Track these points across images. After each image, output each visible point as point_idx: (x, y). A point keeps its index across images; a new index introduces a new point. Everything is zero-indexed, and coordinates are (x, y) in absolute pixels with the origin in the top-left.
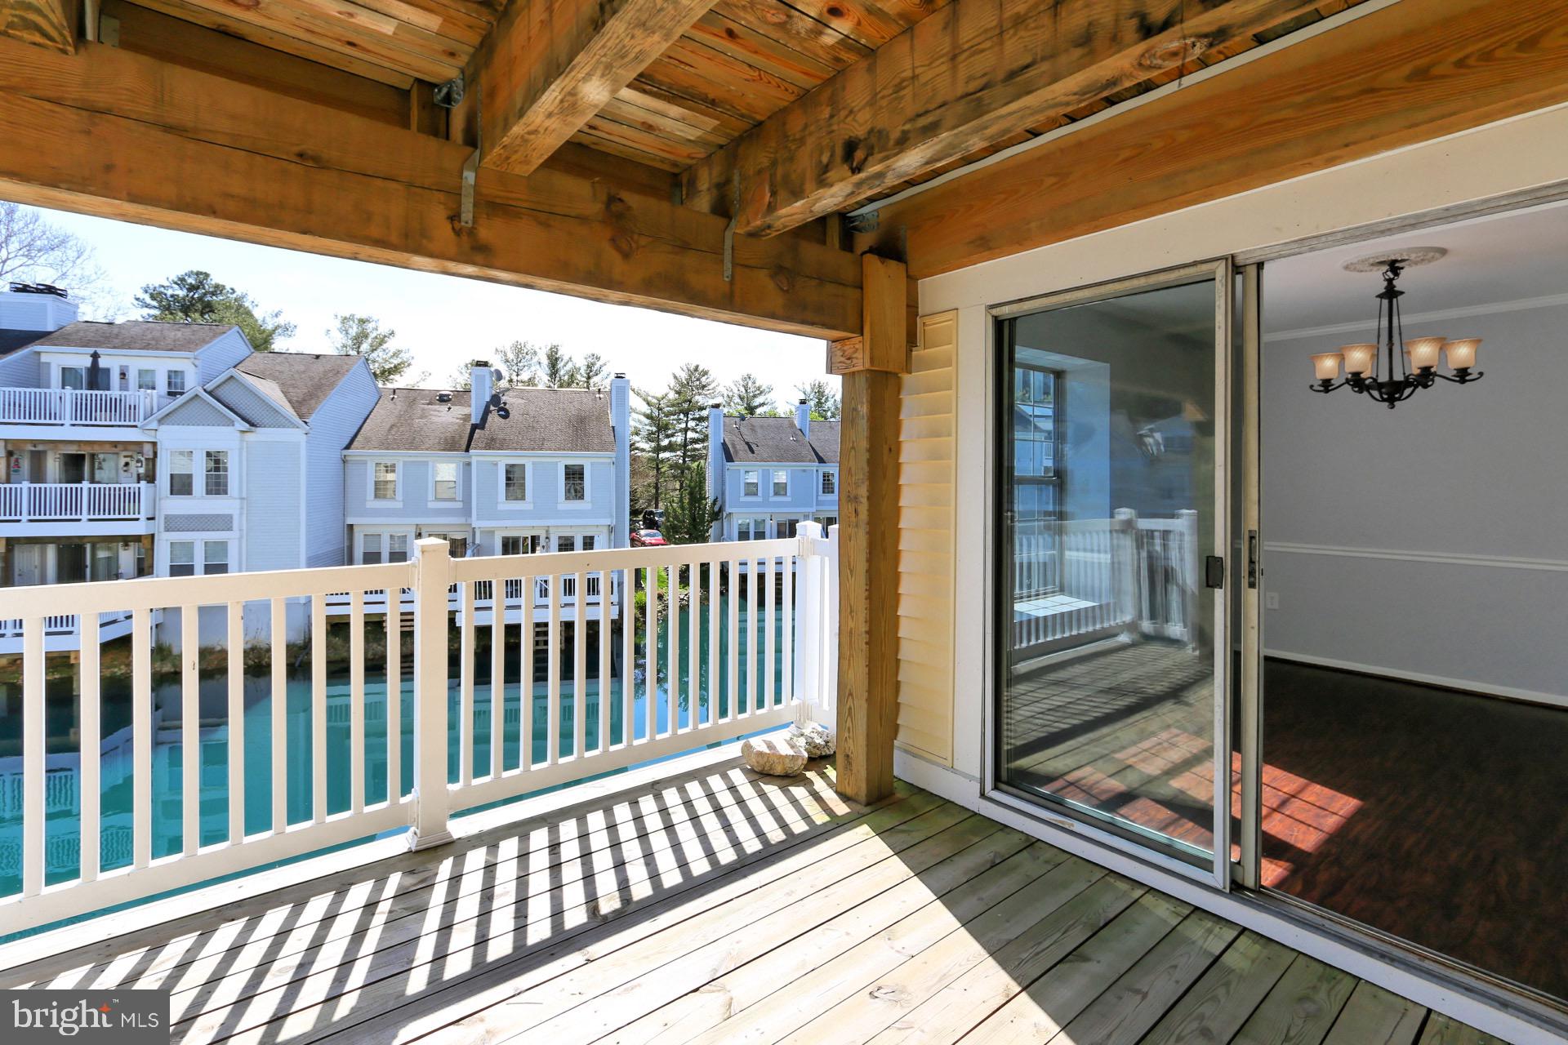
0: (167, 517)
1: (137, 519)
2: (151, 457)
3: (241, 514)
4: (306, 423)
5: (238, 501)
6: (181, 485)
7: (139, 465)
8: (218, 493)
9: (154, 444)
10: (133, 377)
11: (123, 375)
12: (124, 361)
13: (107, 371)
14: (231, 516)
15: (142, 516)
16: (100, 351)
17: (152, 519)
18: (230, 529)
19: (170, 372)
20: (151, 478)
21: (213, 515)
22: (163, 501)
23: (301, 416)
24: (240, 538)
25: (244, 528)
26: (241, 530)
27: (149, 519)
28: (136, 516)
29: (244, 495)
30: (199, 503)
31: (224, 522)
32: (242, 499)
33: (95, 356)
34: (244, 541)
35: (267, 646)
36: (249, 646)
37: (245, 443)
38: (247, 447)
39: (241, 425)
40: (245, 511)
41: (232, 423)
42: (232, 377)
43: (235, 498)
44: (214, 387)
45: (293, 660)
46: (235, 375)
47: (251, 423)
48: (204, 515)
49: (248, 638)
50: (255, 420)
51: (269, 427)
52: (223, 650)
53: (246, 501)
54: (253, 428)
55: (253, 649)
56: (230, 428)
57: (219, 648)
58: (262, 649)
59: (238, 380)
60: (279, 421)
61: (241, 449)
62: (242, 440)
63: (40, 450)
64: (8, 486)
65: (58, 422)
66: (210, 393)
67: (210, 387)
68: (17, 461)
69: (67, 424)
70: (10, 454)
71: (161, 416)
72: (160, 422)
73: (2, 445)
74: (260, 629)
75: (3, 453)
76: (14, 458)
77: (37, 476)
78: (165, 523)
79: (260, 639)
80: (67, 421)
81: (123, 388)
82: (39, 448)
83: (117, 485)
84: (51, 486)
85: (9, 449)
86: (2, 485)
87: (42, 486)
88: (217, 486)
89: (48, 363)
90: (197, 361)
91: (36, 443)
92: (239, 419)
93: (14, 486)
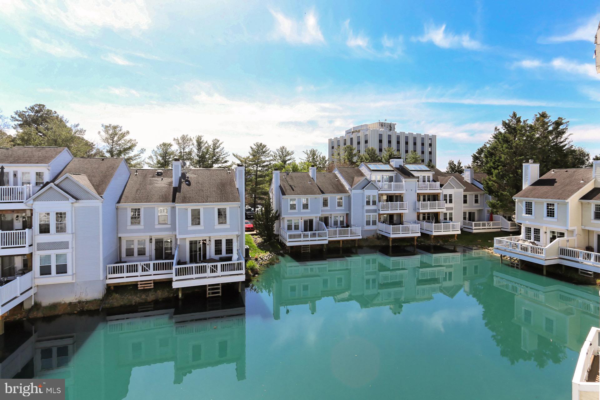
0: (38, 244)
1: (25, 246)
2: (30, 216)
3: (72, 242)
4: (101, 197)
5: (71, 235)
6: (44, 229)
8: (61, 232)
9: (31, 210)
11: (15, 175)
13: (7, 174)
14: (68, 242)
15: (27, 245)
16: (4, 165)
17: (32, 245)
18: (68, 248)
19: (37, 173)
21: (60, 242)
22: (36, 237)
23: (100, 193)
24: (72, 252)
25: (74, 247)
26: (72, 248)
27: (30, 246)
29: (74, 232)
30: (53, 237)
31: (65, 245)
32: (72, 233)
34: (74, 252)
35: (85, 300)
36: (77, 301)
37: (74, 207)
38: (75, 210)
39: (72, 200)
40: (74, 239)
41: (68, 199)
42: (67, 177)
43: (69, 234)
44: (59, 182)
45: (98, 308)
46: (69, 177)
47: (77, 199)
48: (55, 242)
49: (77, 297)
50: (78, 197)
51: (85, 199)
52: (65, 304)
53: (74, 235)
54: (77, 201)
55: (79, 302)
56: (67, 202)
57: (63, 302)
58: (83, 302)
59: (70, 179)
60: (89, 197)
61: (72, 210)
62: (72, 206)
66: (57, 185)
67: (57, 183)
71: (34, 198)
72: (34, 200)
74: (82, 292)
78: (38, 247)
79: (82, 297)
81: (16, 184)
83: (14, 231)
88: (61, 229)
90: (49, 168)
92: (71, 197)
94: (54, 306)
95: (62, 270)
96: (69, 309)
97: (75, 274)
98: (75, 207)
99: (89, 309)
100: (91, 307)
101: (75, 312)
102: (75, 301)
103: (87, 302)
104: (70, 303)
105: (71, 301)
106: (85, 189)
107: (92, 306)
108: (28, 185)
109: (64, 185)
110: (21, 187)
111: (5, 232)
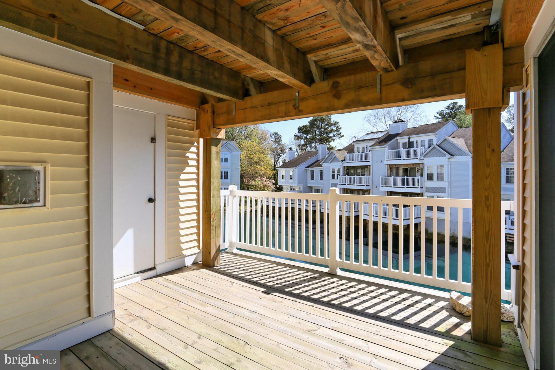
0: (426, 187)
1: (418, 188)
2: (422, 168)
3: (448, 188)
5: (447, 183)
6: (430, 177)
7: (419, 171)
8: (441, 180)
9: (423, 164)
10: (419, 143)
11: (417, 143)
12: (417, 139)
13: (413, 142)
14: (445, 188)
15: (419, 187)
16: (410, 136)
17: (422, 188)
18: (445, 193)
19: (429, 140)
20: (422, 175)
21: (440, 188)
22: (425, 182)
23: (470, 151)
24: (448, 196)
25: (450, 193)
26: (448, 193)
27: (421, 188)
28: (418, 187)
29: (450, 181)
30: (435, 183)
31: (443, 190)
32: (449, 182)
33: (409, 138)
34: (450, 197)
36: (451, 235)
37: (450, 162)
38: (450, 164)
39: (448, 156)
40: (450, 187)
41: (445, 155)
42: (445, 139)
43: (446, 182)
44: (440, 143)
47: (452, 155)
48: (437, 187)
49: (451, 233)
50: (453, 154)
51: (458, 156)
54: (452, 157)
56: (445, 157)
57: (442, 233)
58: (455, 237)
59: (447, 140)
60: (462, 154)
61: (448, 164)
62: (449, 161)
63: (397, 167)
64: (389, 177)
65: (400, 159)
66: (439, 146)
67: (438, 144)
68: (392, 170)
69: (402, 159)
70: (391, 168)
71: (424, 155)
72: (424, 157)
73: (388, 166)
74: (455, 230)
75: (389, 168)
76: (391, 170)
77: (397, 175)
78: (426, 189)
79: (455, 233)
80: (402, 158)
81: (417, 147)
82: (397, 166)
83: (413, 177)
84: (398, 177)
85: (390, 167)
86: (388, 177)
87: (396, 177)
88: (440, 177)
89: (400, 142)
90: (437, 136)
91: (395, 165)
92: (447, 154)
93: (390, 177)
95: (441, 210)
106: (458, 147)
108: (422, 147)
109: (444, 145)
110: (418, 148)
111: (408, 177)
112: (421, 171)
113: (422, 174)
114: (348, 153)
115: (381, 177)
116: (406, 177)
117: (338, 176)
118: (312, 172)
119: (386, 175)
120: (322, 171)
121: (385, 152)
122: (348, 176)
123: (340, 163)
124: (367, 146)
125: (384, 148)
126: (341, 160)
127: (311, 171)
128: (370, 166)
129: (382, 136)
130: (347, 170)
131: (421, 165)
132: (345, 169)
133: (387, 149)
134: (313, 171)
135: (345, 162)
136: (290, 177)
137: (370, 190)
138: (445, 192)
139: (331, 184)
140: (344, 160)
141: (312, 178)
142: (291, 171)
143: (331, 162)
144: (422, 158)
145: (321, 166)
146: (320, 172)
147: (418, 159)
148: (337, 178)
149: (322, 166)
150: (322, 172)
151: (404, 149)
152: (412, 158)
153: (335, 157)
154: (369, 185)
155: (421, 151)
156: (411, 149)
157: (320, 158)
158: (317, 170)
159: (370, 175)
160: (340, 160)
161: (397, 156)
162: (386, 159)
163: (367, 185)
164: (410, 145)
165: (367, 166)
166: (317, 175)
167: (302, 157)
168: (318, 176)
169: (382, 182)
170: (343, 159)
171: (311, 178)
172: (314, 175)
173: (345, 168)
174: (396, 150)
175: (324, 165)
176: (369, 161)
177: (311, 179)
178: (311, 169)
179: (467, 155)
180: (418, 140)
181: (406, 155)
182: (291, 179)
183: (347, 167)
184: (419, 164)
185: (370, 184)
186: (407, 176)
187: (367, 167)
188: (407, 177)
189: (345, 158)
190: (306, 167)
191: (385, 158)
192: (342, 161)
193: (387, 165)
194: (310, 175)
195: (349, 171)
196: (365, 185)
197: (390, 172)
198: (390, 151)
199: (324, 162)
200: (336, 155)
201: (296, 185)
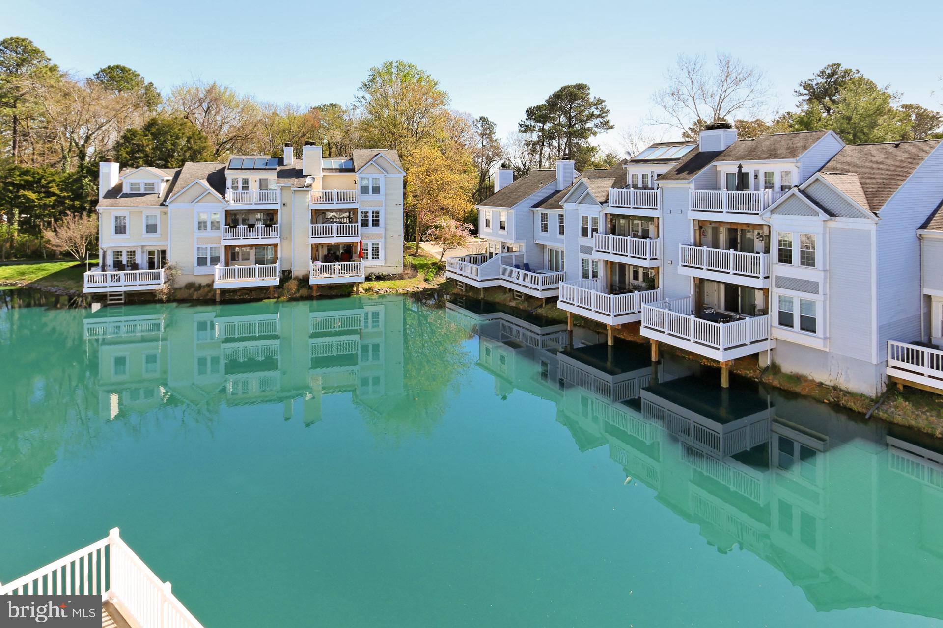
0: (776, 277)
1: (758, 278)
2: (768, 235)
3: (825, 283)
4: (876, 214)
5: (822, 273)
6: (785, 257)
7: (761, 239)
8: (808, 264)
9: (769, 226)
10: (761, 177)
11: (756, 176)
12: (757, 167)
13: (747, 174)
14: (817, 283)
15: (761, 276)
16: (743, 162)
17: (768, 277)
18: (817, 293)
19: (782, 172)
20: (767, 250)
21: (806, 281)
22: (774, 266)
23: (873, 208)
24: (824, 301)
25: (827, 293)
26: (825, 295)
27: (765, 278)
28: (758, 275)
29: (828, 269)
30: (795, 270)
31: (811, 287)
32: (825, 271)
33: (740, 167)
34: (828, 302)
35: (845, 389)
36: (832, 384)
37: (827, 229)
38: (829, 232)
39: (823, 216)
40: (828, 281)
41: (817, 215)
42: (817, 179)
43: (820, 270)
44: (805, 187)
45: (864, 410)
46: (820, 178)
47: (831, 214)
48: (799, 280)
49: (831, 378)
50: (835, 212)
51: (847, 217)
52: (813, 381)
53: (828, 273)
54: (833, 218)
55: (835, 388)
56: (816, 218)
57: (810, 378)
58: (841, 390)
59: (821, 182)
60: (854, 213)
61: (824, 234)
62: (825, 227)
63: (716, 226)
64: (698, 248)
65: (720, 210)
66: (803, 192)
67: (802, 187)
68: (704, 232)
69: (725, 212)
70: (701, 227)
71: (771, 209)
72: (772, 212)
73: (696, 223)
74: (840, 373)
75: (697, 228)
76: (702, 230)
77: (716, 245)
78: (776, 281)
79: (840, 381)
80: (725, 210)
81: (757, 189)
82: (713, 225)
83: (748, 254)
84: (717, 250)
85: (700, 225)
86: (695, 247)
87: (713, 250)
88: (808, 260)
89: (720, 171)
90: (799, 165)
91: (711, 222)
92: (822, 212)
93: (700, 248)
94: (798, 378)
95: (809, 325)
96: (817, 391)
97: (829, 338)
98: (829, 228)
99: (848, 406)
100: (852, 404)
101: (825, 401)
102: (828, 383)
103: (847, 393)
104: (821, 384)
105: (823, 382)
106: (845, 199)
107: (854, 403)
108: (767, 190)
109: (814, 191)
110: (759, 192)
111: (738, 253)
112: (766, 240)
113: (768, 246)
114: (613, 187)
115: (680, 246)
116: (732, 251)
117: (594, 233)
118: (544, 217)
119: (692, 240)
120: (563, 216)
121: (690, 193)
122: (615, 237)
123: (598, 207)
124: (652, 172)
125: (688, 186)
126: (600, 202)
127: (542, 214)
128: (658, 218)
129: (684, 156)
130: (612, 220)
131: (766, 228)
132: (609, 220)
133: (692, 186)
134: (547, 214)
135: (608, 206)
136: (501, 224)
137: (658, 267)
138: (818, 291)
139: (581, 246)
140: (606, 202)
141: (545, 229)
142: (503, 214)
143: (580, 203)
144: (768, 214)
145: (561, 207)
146: (560, 219)
147: (758, 214)
148: (592, 237)
149: (563, 208)
150: (563, 219)
151: (730, 192)
152: (744, 211)
153: (588, 193)
154: (656, 259)
155: (764, 198)
156: (744, 192)
157: (561, 187)
158: (553, 214)
159: (658, 237)
160: (598, 200)
161: (714, 205)
162: (690, 209)
163: (651, 259)
164: (742, 181)
165: (653, 218)
166: (553, 223)
167: (525, 183)
168: (556, 224)
169: (683, 256)
170: (603, 199)
171: (542, 227)
172: (548, 223)
173: (609, 216)
174: (712, 192)
175: (566, 206)
176: (657, 209)
177: (542, 231)
178: (541, 210)
179: (865, 217)
180: (758, 171)
181: (733, 204)
182: (503, 228)
183: (611, 215)
184: (761, 226)
185: (658, 257)
186: (736, 250)
187: (651, 219)
188: (736, 252)
189: (608, 196)
190: (532, 207)
191: (690, 206)
192: (602, 203)
193: (694, 220)
194: (541, 222)
195: (616, 225)
196: (648, 257)
197: (700, 235)
198: (697, 191)
199: (566, 201)
200: (590, 189)
201: (513, 242)
